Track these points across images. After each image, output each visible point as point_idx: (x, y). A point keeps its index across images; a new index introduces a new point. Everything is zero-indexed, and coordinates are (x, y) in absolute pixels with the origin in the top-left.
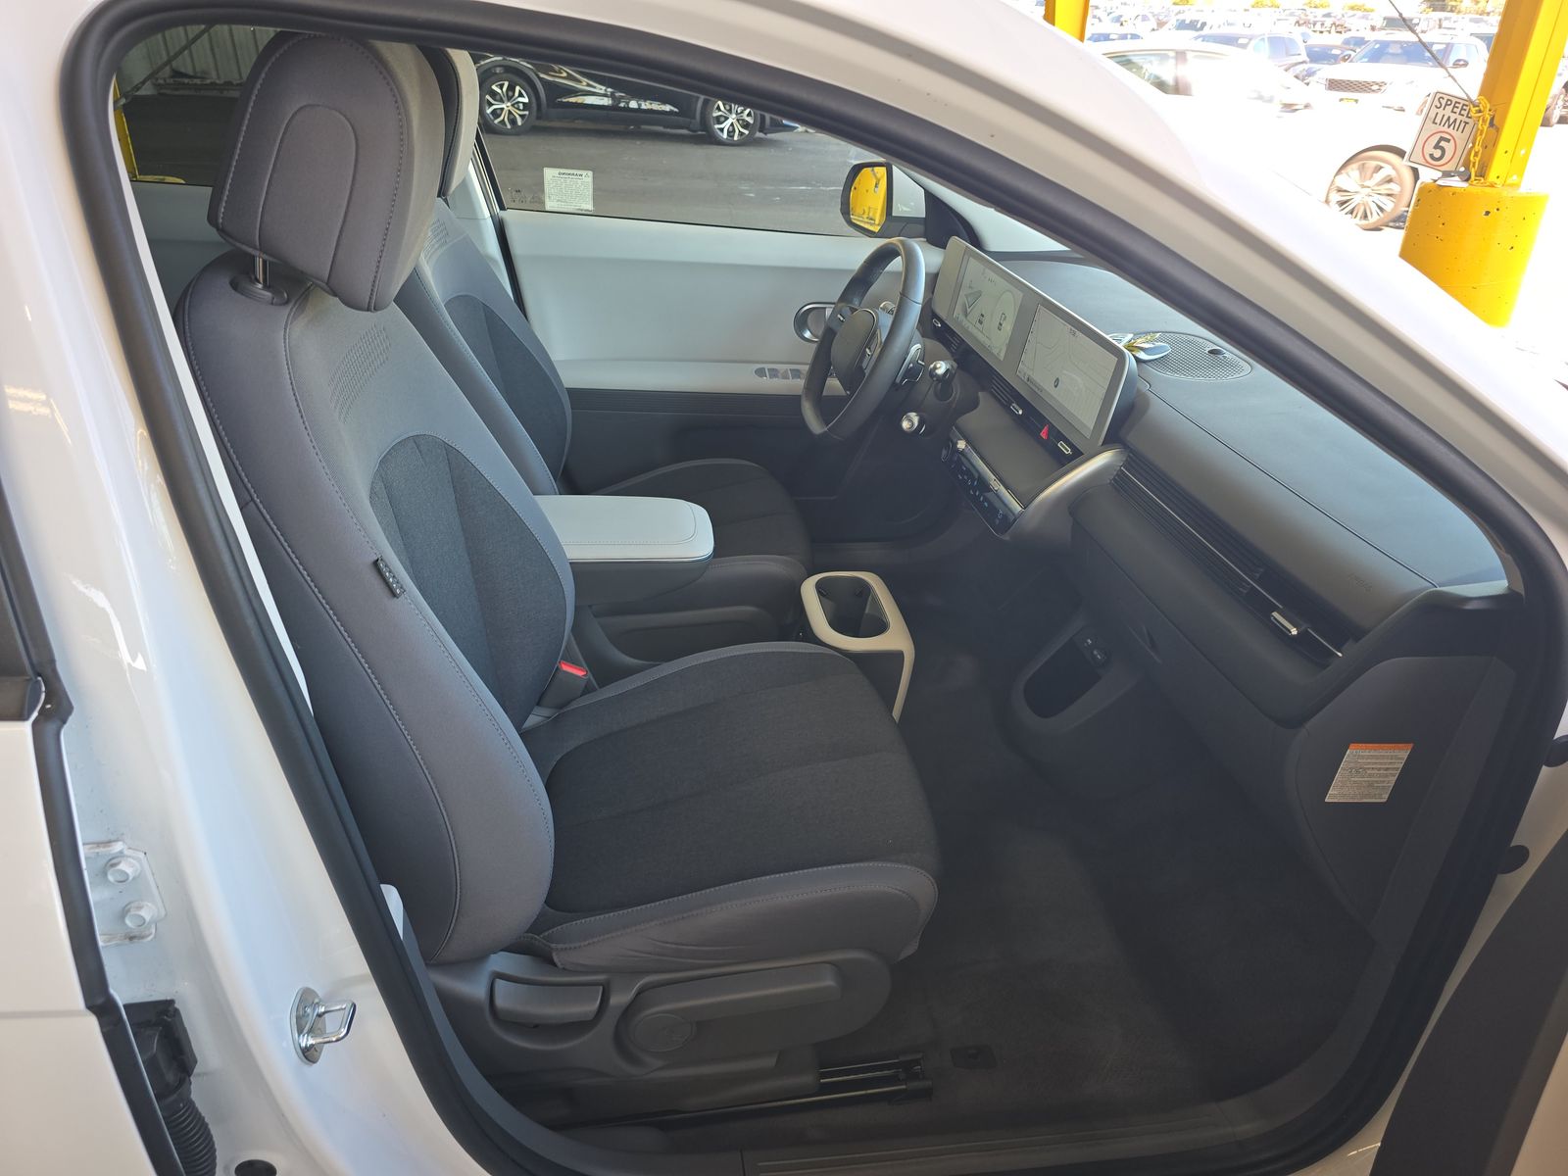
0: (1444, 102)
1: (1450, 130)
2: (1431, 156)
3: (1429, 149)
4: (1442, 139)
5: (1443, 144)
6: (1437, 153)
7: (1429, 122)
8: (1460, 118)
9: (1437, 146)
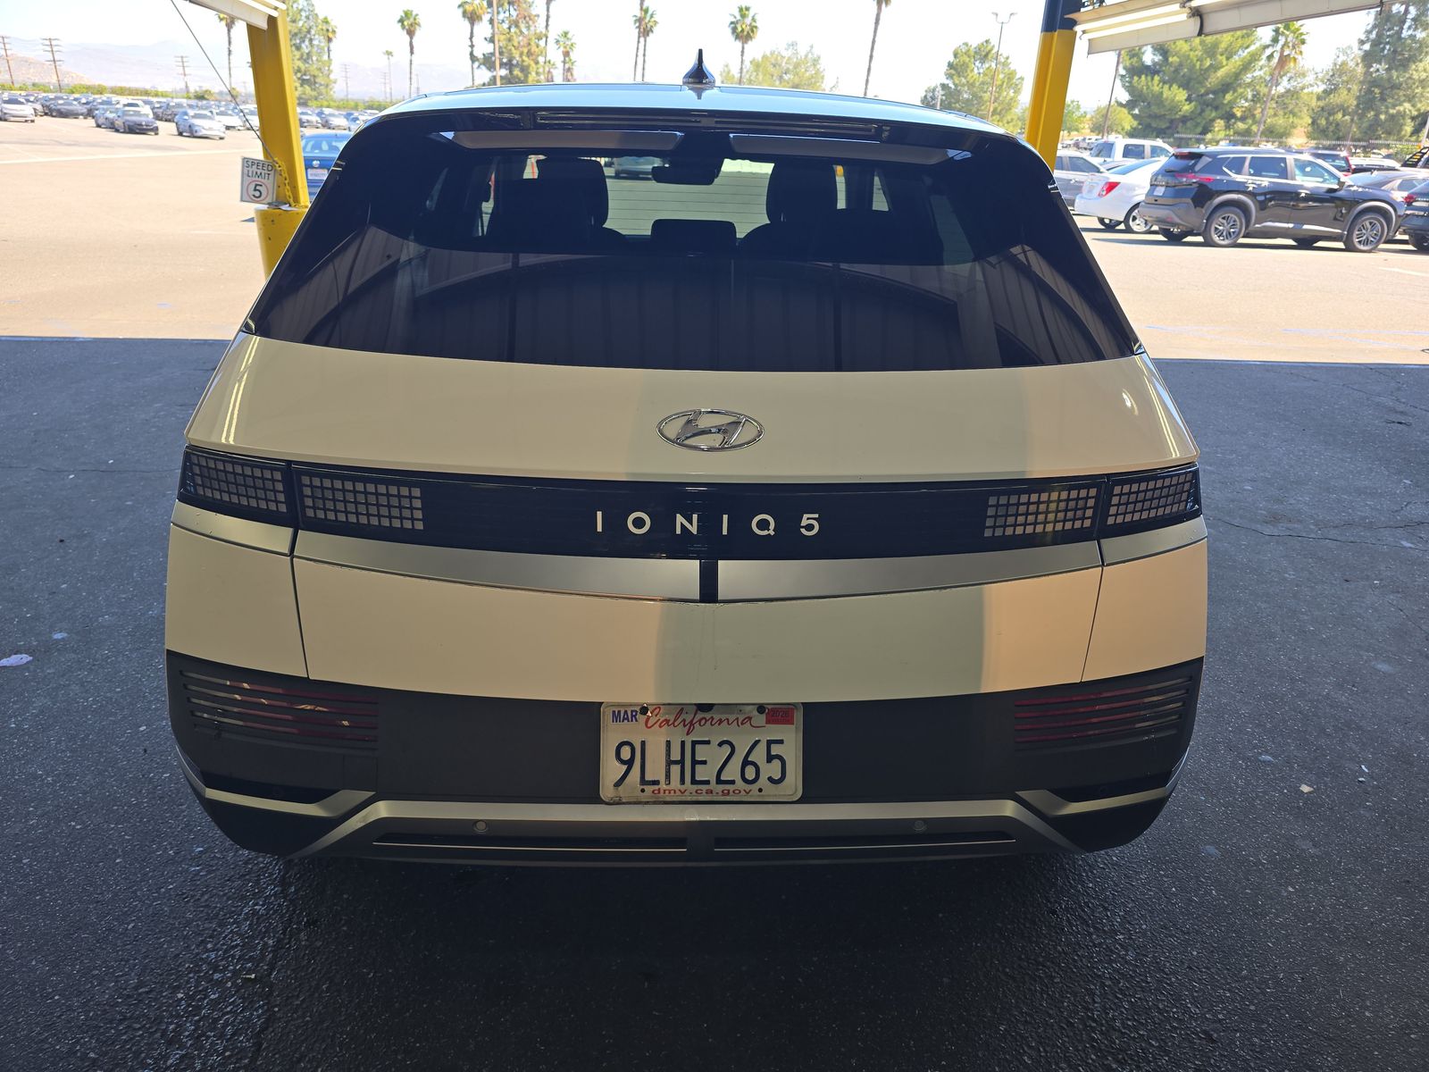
0: (250, 164)
1: (260, 179)
2: (254, 196)
3: (252, 192)
4: (256, 185)
5: (258, 188)
6: (257, 194)
7: (246, 177)
8: (263, 172)
9: (255, 190)
